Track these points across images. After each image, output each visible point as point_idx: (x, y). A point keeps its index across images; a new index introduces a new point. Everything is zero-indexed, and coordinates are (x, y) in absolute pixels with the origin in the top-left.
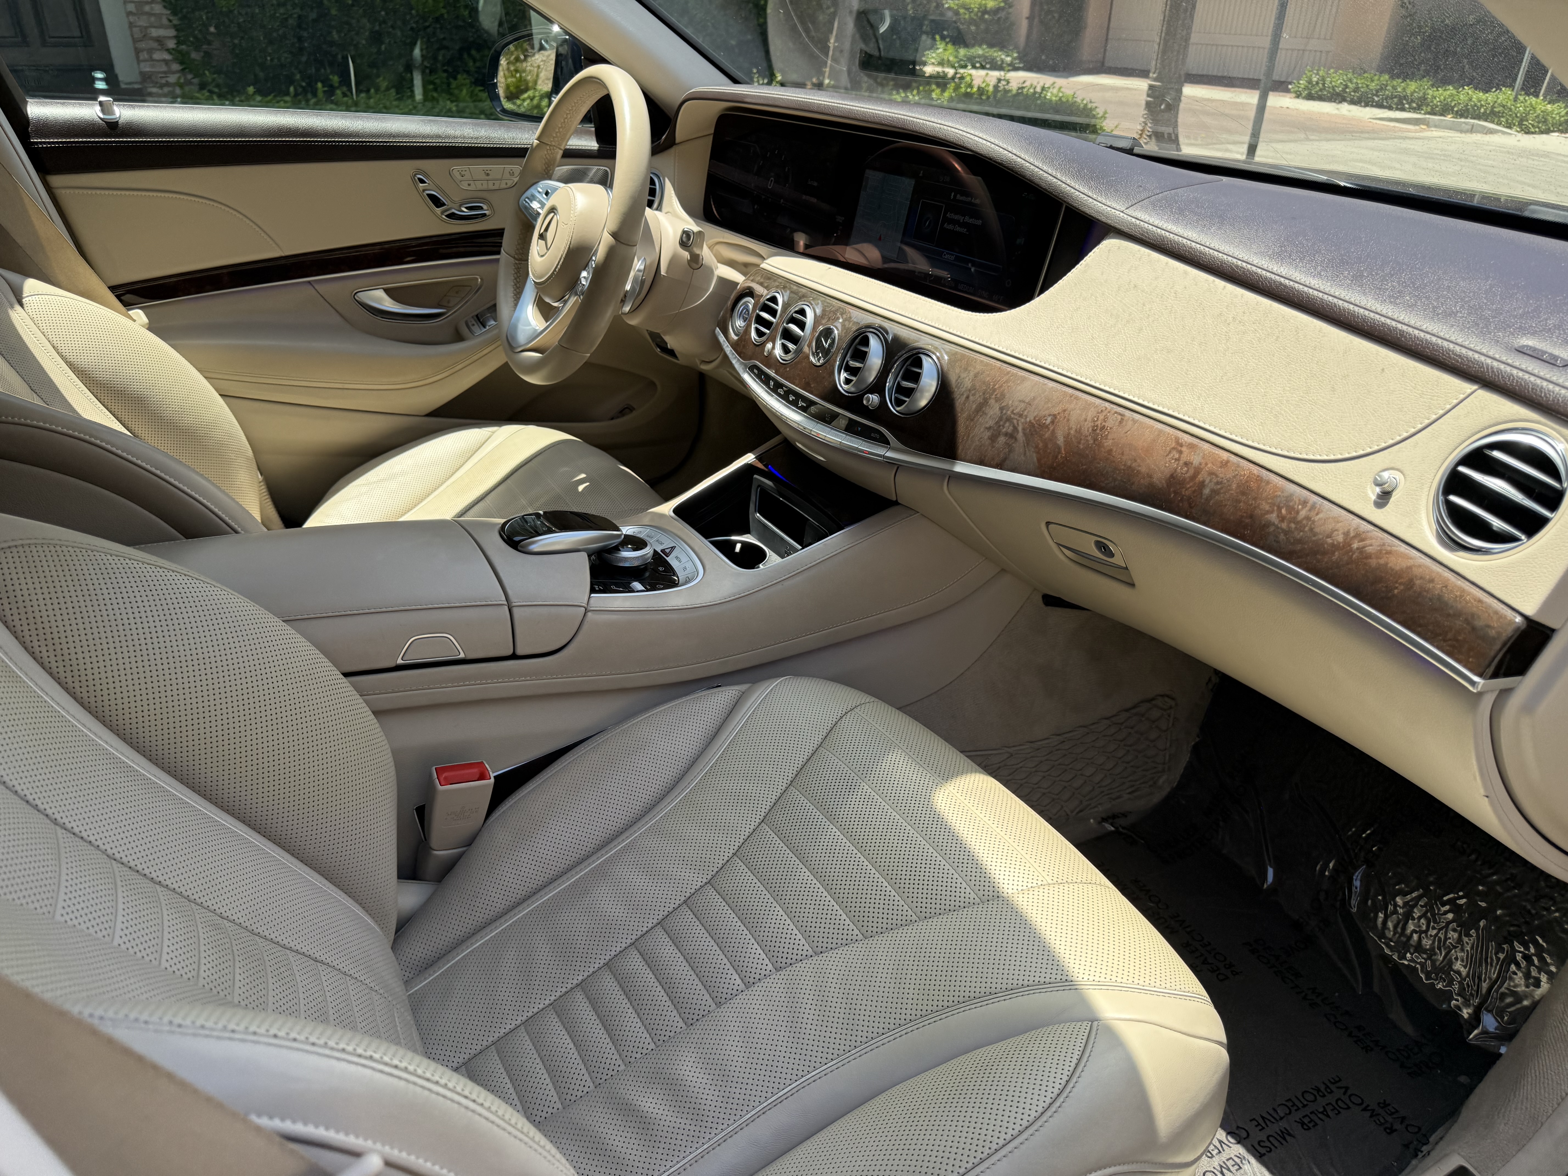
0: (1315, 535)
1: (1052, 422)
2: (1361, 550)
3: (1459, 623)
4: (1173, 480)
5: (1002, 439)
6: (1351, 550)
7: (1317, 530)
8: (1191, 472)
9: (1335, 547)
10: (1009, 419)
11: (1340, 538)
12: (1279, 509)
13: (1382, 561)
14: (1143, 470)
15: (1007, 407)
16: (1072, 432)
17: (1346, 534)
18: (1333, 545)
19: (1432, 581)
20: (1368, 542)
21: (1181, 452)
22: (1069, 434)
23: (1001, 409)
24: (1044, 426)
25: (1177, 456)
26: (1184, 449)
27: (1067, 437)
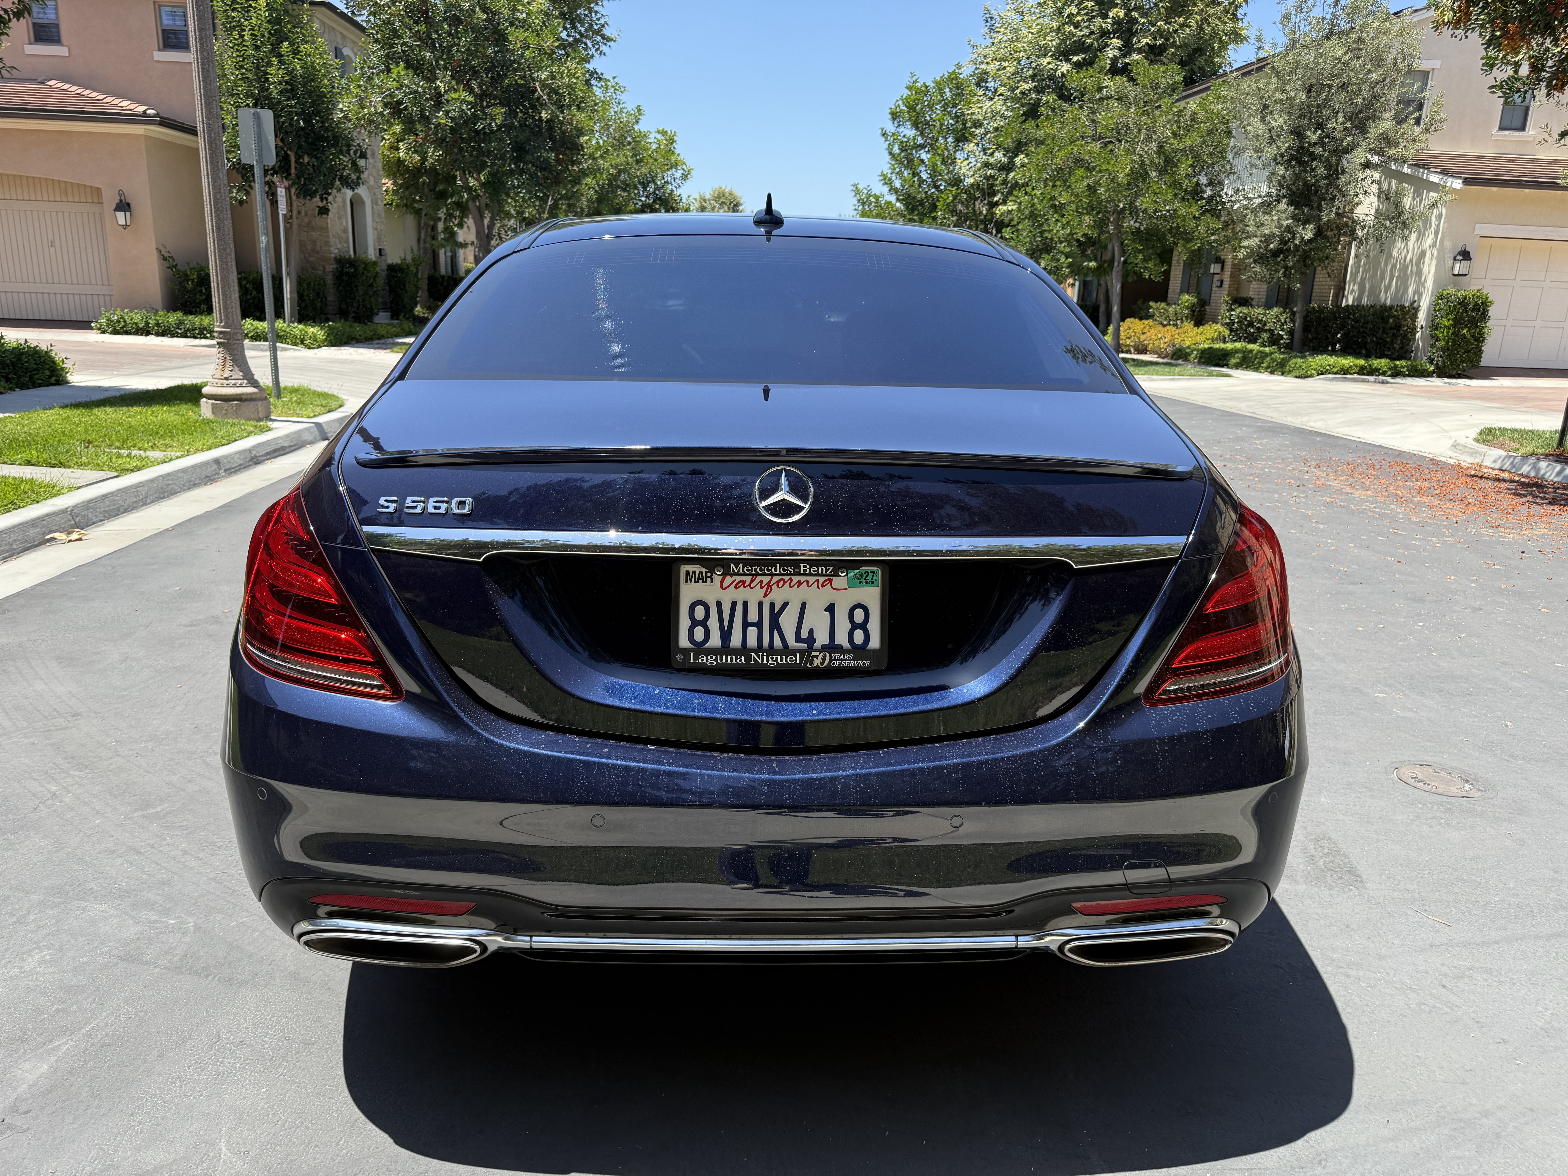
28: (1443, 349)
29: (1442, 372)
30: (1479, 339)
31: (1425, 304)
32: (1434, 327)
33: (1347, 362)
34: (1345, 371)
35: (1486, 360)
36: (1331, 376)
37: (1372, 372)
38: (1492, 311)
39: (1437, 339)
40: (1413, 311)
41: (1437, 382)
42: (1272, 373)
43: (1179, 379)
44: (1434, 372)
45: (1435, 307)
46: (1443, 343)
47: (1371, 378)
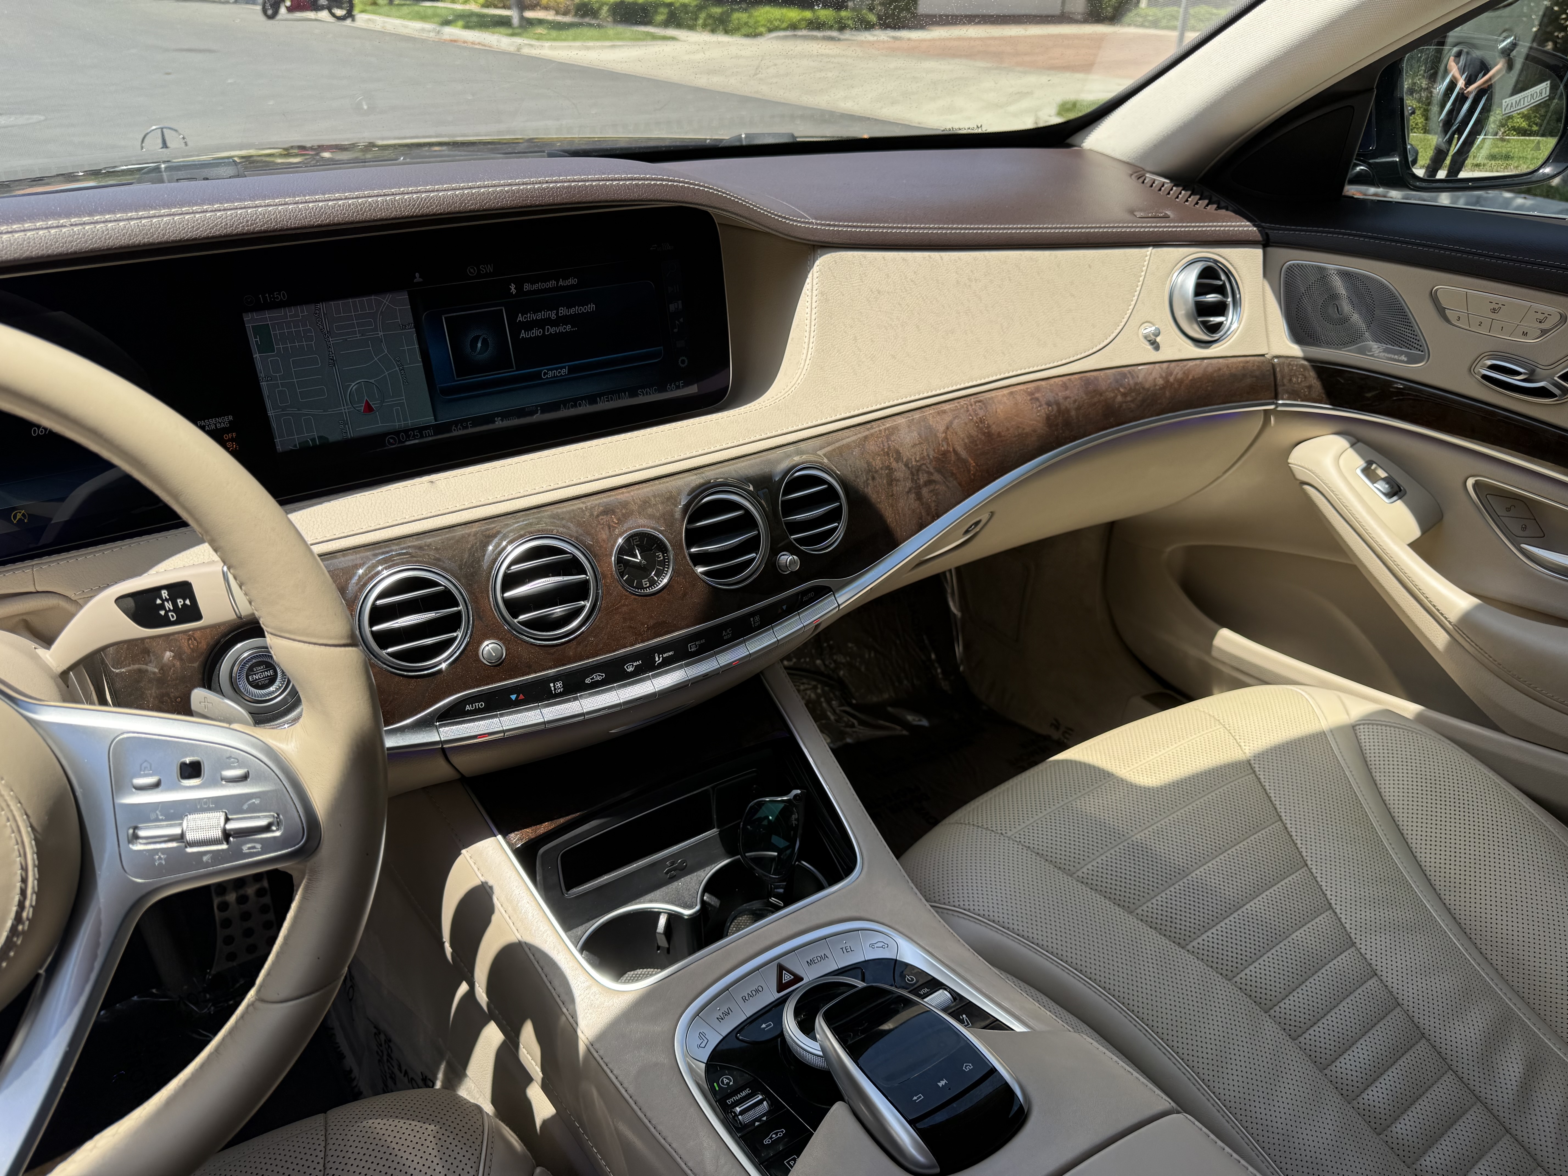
0: (1148, 390)
1: (948, 444)
2: (1175, 379)
3: (1249, 381)
4: (1049, 420)
5: (925, 491)
6: (1172, 384)
7: (1147, 386)
8: (1055, 407)
9: (1163, 388)
10: (919, 469)
11: (1161, 382)
12: (1118, 389)
13: (1190, 377)
14: (1027, 430)
15: (909, 460)
16: (966, 441)
17: (1161, 377)
18: (1161, 389)
19: (1220, 369)
20: (1175, 373)
21: (1037, 399)
22: (965, 444)
23: (906, 465)
24: (945, 454)
25: (1038, 404)
26: (1037, 395)
27: (966, 447)
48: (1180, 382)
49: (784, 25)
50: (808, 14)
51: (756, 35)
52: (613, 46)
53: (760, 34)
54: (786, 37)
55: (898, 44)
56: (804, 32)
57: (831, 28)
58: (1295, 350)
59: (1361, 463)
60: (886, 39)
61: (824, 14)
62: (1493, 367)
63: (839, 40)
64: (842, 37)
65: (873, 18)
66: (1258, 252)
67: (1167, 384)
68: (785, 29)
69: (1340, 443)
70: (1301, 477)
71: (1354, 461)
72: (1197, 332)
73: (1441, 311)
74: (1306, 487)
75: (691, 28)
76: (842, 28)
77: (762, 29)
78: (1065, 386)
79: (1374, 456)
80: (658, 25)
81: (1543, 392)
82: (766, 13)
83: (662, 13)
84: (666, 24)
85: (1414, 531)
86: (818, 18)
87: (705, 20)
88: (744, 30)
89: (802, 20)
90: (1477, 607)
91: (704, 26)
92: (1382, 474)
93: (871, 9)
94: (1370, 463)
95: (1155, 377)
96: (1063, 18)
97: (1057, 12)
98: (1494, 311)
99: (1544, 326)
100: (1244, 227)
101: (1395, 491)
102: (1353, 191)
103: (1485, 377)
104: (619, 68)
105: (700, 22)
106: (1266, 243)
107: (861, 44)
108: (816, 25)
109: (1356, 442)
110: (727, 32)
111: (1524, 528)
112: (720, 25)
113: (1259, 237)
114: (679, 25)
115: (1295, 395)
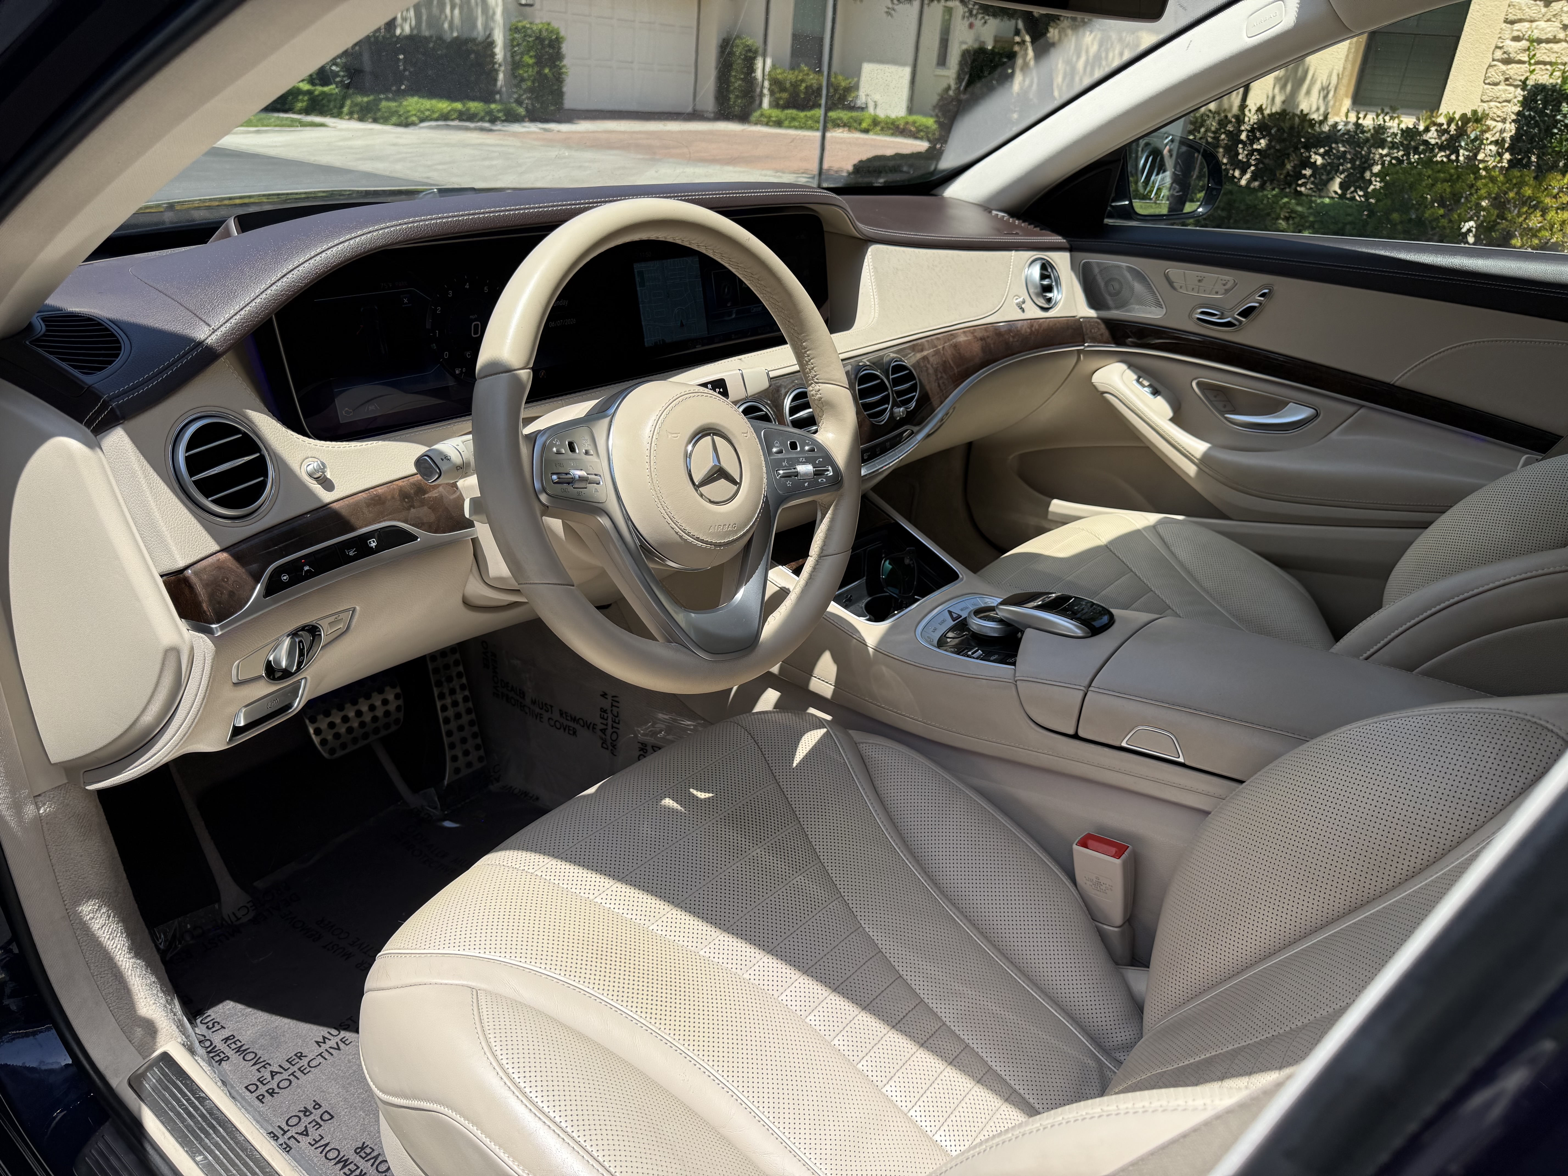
0: (1023, 335)
1: (945, 357)
2: (1035, 329)
3: (1070, 331)
4: (983, 349)
5: (941, 382)
6: (1034, 332)
7: (1022, 333)
8: (984, 342)
9: (1030, 334)
10: (937, 369)
11: (1028, 330)
12: (1010, 334)
13: (1040, 329)
14: (975, 353)
16: (952, 356)
17: (1028, 327)
19: (1056, 324)
20: (1033, 326)
22: (951, 358)
27: (952, 360)
28: (531, 90)
29: (533, 116)
30: (559, 79)
31: (499, 37)
32: (515, 65)
33: (444, 105)
34: (445, 117)
35: (569, 102)
36: (433, 123)
37: (471, 117)
38: (565, 48)
39: (523, 80)
40: (490, 44)
41: (533, 128)
42: (361, 119)
43: (266, 132)
44: (525, 117)
45: (511, 44)
46: (529, 83)
47: (471, 125)
48: (1037, 331)
49: (436, 115)
50: (458, 106)
51: (407, 125)
52: (258, 132)
53: (413, 124)
54: (438, 127)
55: (548, 135)
56: (456, 123)
57: (482, 120)
58: (1092, 313)
59: (1135, 377)
60: (537, 130)
61: (474, 106)
62: (1203, 313)
63: (491, 130)
64: (494, 128)
65: (521, 111)
66: (1066, 255)
67: (1032, 333)
68: (437, 120)
69: (1122, 367)
70: (1101, 389)
71: (1131, 376)
72: (1042, 302)
73: (1171, 283)
74: (1106, 395)
75: (338, 115)
76: (493, 120)
77: (414, 119)
78: (986, 330)
79: (1141, 374)
80: (300, 112)
81: (1229, 324)
82: (414, 104)
83: (303, 101)
84: (307, 111)
85: (1170, 414)
86: (468, 110)
87: (351, 107)
88: (394, 119)
89: (453, 110)
90: (1210, 449)
91: (351, 114)
92: (1146, 383)
93: (519, 102)
94: (1139, 377)
95: (1025, 328)
96: (695, 115)
97: (690, 109)
98: (1200, 281)
99: (1227, 287)
100: (1058, 239)
101: (1155, 392)
102: (1107, 221)
103: (1199, 319)
104: (272, 152)
105: (346, 110)
106: (1071, 249)
107: (515, 134)
108: (467, 117)
109: (1131, 366)
110: (375, 121)
111: (1225, 406)
112: (366, 114)
113: (1067, 246)
114: (322, 113)
115: (1095, 340)
